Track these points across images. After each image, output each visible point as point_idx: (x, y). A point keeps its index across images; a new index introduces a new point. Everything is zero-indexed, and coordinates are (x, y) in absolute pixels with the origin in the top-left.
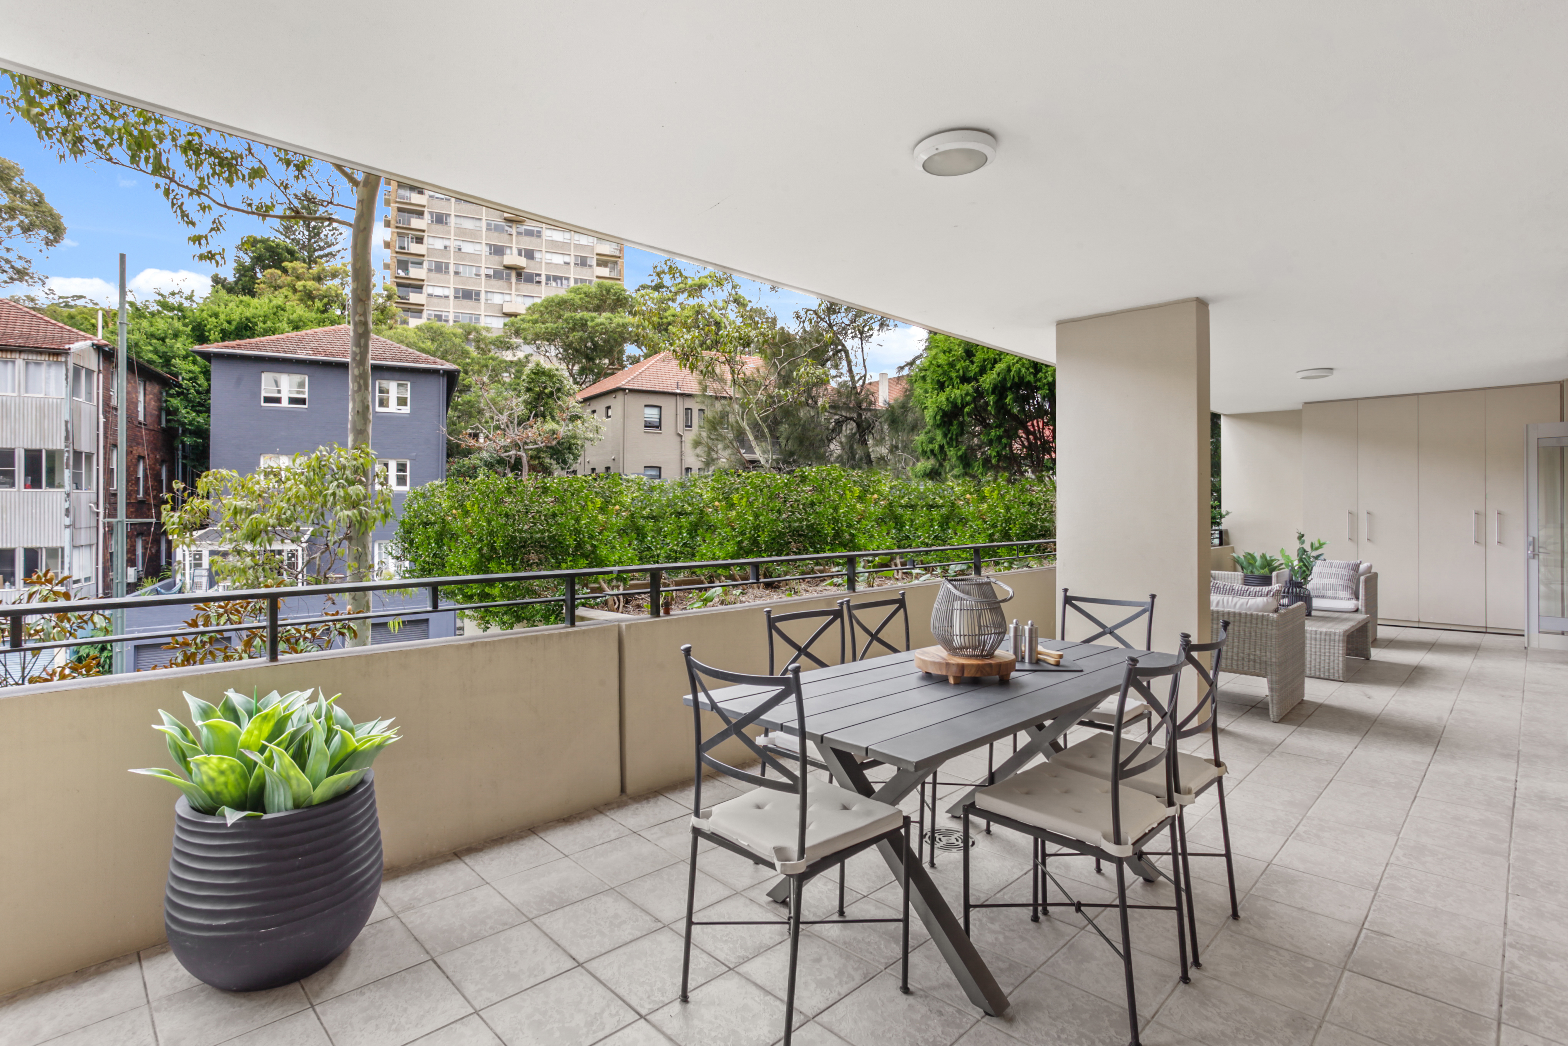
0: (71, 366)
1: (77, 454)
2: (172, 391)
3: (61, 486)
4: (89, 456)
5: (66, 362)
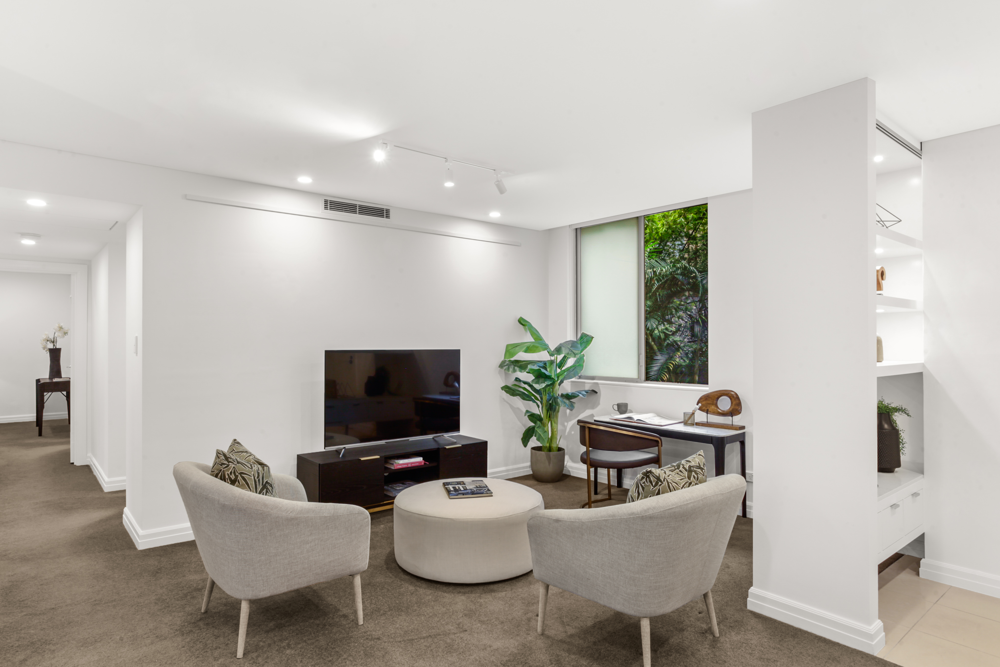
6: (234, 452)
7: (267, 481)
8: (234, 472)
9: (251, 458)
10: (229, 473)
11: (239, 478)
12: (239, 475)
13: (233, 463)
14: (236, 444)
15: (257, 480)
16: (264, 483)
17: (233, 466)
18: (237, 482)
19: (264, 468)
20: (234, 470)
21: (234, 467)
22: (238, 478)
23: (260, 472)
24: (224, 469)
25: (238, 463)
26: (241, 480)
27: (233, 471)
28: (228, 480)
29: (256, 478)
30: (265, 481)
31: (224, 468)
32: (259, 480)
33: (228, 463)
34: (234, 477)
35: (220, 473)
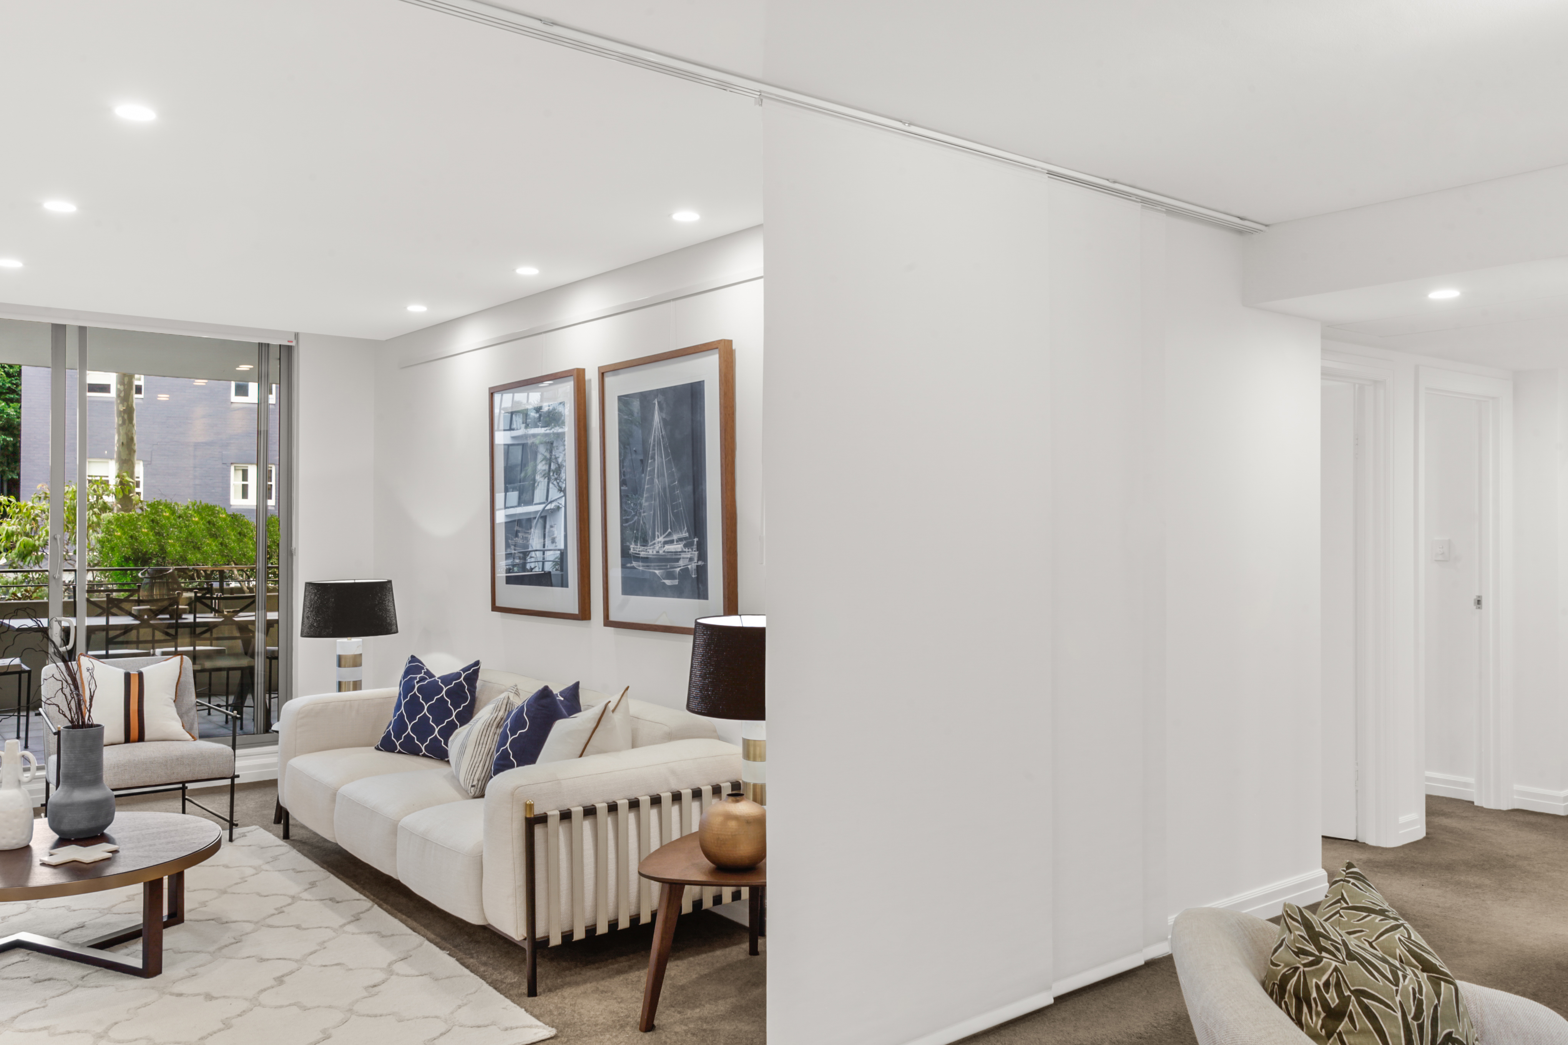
6: (1345, 905)
7: (1450, 1034)
8: (1338, 985)
9: (1397, 937)
10: (1321, 984)
11: (1353, 1006)
12: (1353, 998)
13: (1334, 956)
14: (1352, 881)
15: (1414, 1025)
16: (1439, 1040)
17: (1334, 964)
18: (1346, 1019)
19: (1440, 985)
20: (1338, 977)
21: (1336, 969)
22: (1350, 1007)
23: (1423, 998)
24: (1306, 969)
25: (1351, 956)
26: (1358, 1013)
27: (1333, 981)
28: (1317, 1006)
29: (1409, 1018)
30: (1442, 1033)
31: (1305, 965)
32: (1421, 1027)
33: (1317, 953)
34: (1337, 1001)
35: (1295, 978)
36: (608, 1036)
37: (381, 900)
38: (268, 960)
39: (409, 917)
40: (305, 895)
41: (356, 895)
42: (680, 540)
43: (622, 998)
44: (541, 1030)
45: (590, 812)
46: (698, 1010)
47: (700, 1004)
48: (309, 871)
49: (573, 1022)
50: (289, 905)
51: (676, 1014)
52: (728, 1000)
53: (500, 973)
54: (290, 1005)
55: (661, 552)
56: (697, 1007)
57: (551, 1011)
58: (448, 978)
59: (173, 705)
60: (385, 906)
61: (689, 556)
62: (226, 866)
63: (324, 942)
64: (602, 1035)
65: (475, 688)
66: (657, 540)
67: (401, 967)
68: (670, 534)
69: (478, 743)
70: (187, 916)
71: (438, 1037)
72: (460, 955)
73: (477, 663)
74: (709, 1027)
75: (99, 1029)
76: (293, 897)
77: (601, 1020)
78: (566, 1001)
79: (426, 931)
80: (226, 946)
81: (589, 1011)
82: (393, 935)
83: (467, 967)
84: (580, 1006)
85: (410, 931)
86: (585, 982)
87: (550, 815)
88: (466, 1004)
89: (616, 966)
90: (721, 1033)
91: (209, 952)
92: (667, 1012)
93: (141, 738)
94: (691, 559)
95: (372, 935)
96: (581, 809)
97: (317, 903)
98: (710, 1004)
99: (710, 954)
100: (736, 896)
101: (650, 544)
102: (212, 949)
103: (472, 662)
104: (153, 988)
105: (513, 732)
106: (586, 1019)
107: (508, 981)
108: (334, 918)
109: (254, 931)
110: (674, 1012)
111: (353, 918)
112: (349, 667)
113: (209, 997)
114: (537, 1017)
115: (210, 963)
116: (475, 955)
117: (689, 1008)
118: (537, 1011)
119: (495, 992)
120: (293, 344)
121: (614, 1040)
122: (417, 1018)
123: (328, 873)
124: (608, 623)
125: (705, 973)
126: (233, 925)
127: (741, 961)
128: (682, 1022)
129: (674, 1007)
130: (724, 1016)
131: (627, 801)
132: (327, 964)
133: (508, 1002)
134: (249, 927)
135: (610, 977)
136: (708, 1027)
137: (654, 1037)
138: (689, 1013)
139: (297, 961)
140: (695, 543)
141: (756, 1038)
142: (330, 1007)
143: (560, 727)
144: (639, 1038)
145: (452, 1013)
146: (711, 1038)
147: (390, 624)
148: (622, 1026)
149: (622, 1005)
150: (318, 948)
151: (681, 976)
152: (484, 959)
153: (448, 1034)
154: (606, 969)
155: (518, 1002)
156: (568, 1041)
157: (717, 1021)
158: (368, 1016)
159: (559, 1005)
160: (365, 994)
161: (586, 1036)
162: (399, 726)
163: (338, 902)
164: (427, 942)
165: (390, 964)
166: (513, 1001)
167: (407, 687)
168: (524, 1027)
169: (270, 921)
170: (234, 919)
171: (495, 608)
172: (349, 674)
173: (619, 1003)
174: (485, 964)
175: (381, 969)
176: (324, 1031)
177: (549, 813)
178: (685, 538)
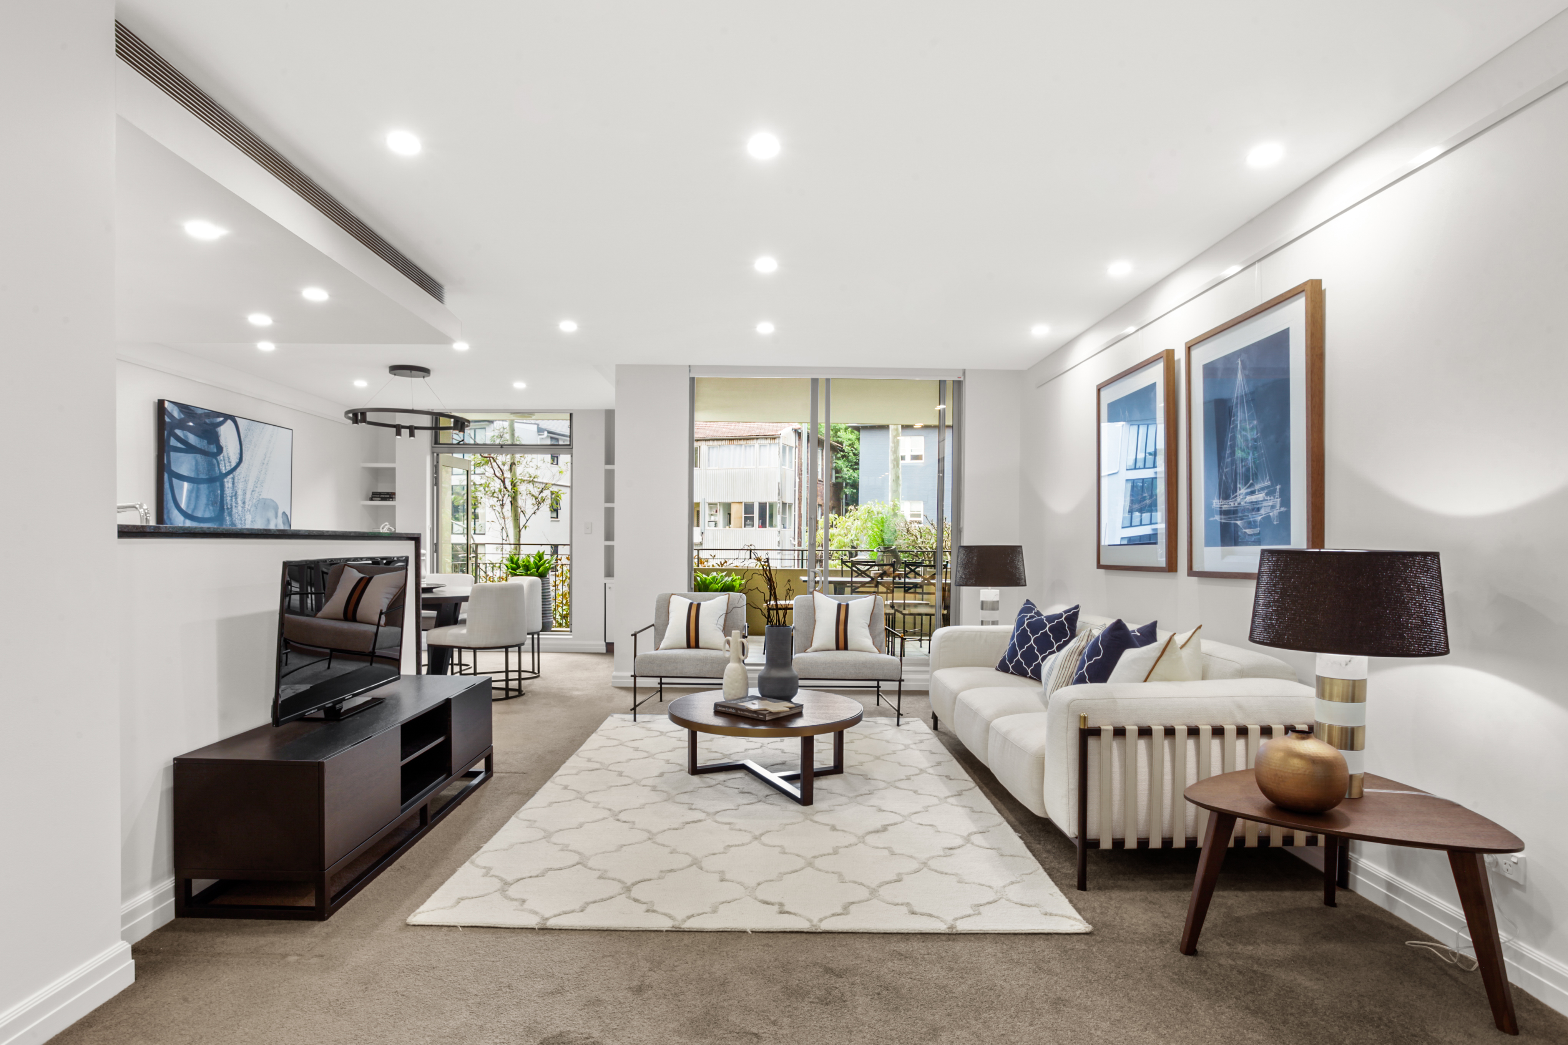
0: (781, 445)
1: (784, 504)
2: (839, 455)
3: (776, 526)
4: (790, 506)
5: (779, 443)
36: (1144, 948)
37: (984, 784)
38: (884, 811)
39: (1000, 801)
40: (931, 771)
41: (966, 776)
42: (1262, 489)
43: (1169, 913)
44: (1078, 923)
45: (1145, 732)
46: (1251, 948)
47: (1255, 942)
48: (940, 754)
49: (1113, 924)
50: (916, 775)
51: (1224, 945)
52: (1289, 946)
53: (1059, 863)
54: (884, 848)
55: (1243, 503)
56: (1249, 943)
57: (1094, 908)
58: (1011, 856)
59: (867, 628)
60: (985, 789)
61: (1271, 503)
62: (888, 742)
63: (929, 806)
64: (1138, 945)
65: (1075, 627)
66: (1239, 492)
67: (978, 839)
68: (1252, 485)
69: (1062, 667)
70: (844, 770)
71: (985, 905)
72: (1030, 839)
73: (1077, 607)
74: (1261, 970)
75: (757, 833)
76: (921, 770)
77: (1141, 929)
78: (1112, 903)
79: (1009, 814)
80: (861, 795)
81: (1131, 918)
82: (981, 812)
83: (1031, 851)
84: (1124, 910)
85: (995, 812)
86: (1136, 889)
87: (1104, 730)
88: (1019, 882)
89: (1171, 881)
90: (1274, 980)
91: (848, 797)
92: (1215, 940)
93: (846, 648)
94: (1273, 507)
95: (965, 809)
96: (1136, 728)
97: (936, 777)
98: (1266, 945)
99: (1276, 893)
100: (1312, 841)
101: (1232, 497)
102: (851, 795)
103: (1073, 606)
104: (802, 813)
105: (1089, 659)
106: (1127, 924)
107: (1064, 871)
108: (943, 790)
109: (885, 788)
110: (1222, 942)
111: (957, 793)
112: (989, 610)
113: (834, 828)
114: (1079, 911)
115: (846, 804)
116: (1042, 842)
117: (1240, 942)
118: (1081, 905)
119: (1047, 877)
120: (962, 379)
121: (1150, 954)
122: (974, 883)
123: (953, 758)
124: (1191, 572)
125: (1267, 910)
126: (872, 782)
127: (1312, 909)
128: (1230, 955)
129: (1223, 937)
130: (1281, 962)
131: (1186, 728)
132: (923, 823)
133: (1056, 890)
134: (882, 785)
135: (1162, 890)
136: (1259, 969)
137: (1194, 962)
138: (1240, 948)
139: (903, 816)
140: (1278, 490)
141: (1318, 998)
142: (911, 857)
143: (1129, 655)
144: (1177, 959)
145: (1004, 887)
146: (1260, 983)
147: (1020, 579)
148: (1162, 942)
149: (1168, 921)
150: (923, 810)
151: (1238, 907)
152: (1049, 847)
153: (993, 904)
154: (1160, 882)
155: (1066, 892)
156: (1102, 941)
157: (1272, 965)
158: (936, 871)
159: (1104, 905)
160: (942, 853)
161: (1122, 941)
162: (1012, 653)
163: (951, 779)
164: (1006, 823)
165: (970, 834)
166: (1062, 890)
167: (1020, 623)
168: (1063, 916)
169: (898, 784)
170: (875, 778)
171: (1099, 566)
172: (988, 615)
173: (1165, 918)
174: (1048, 852)
175: (962, 837)
176: (899, 874)
177: (1102, 727)
178: (1267, 487)
